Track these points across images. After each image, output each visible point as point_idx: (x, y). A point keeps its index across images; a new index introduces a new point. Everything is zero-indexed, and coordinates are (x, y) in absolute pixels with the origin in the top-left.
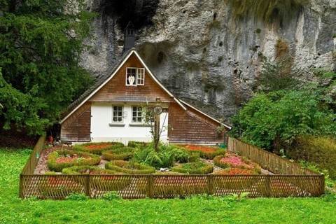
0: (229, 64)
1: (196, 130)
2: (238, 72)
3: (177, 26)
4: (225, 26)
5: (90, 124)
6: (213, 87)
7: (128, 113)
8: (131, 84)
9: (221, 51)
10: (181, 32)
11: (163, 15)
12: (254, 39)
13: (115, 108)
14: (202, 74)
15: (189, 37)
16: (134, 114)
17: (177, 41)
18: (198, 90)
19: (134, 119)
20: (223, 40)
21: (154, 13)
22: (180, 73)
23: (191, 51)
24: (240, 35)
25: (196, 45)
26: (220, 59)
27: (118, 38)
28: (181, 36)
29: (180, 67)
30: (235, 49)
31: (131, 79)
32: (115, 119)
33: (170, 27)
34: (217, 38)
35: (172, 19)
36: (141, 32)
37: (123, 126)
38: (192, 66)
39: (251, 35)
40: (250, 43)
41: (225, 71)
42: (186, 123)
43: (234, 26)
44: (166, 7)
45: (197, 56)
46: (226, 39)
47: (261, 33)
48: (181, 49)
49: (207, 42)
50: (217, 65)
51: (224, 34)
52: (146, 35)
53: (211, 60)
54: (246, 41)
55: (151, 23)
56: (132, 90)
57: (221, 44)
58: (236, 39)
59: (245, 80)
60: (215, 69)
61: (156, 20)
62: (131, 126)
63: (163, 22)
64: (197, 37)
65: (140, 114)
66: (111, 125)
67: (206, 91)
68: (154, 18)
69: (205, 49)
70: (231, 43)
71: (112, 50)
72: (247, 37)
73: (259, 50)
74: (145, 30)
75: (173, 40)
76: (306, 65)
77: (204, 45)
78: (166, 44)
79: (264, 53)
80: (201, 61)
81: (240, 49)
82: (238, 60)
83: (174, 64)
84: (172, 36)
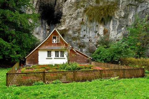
0: (88, 38)
1: (80, 60)
2: (91, 40)
3: (69, 23)
4: (86, 24)
5: (38, 58)
6: (81, 46)
7: (53, 53)
8: (54, 42)
9: (85, 33)
10: (71, 26)
11: (64, 19)
12: (96, 29)
13: (48, 52)
14: (78, 41)
15: (73, 28)
16: (56, 54)
17: (69, 29)
18: (77, 48)
19: (56, 56)
20: (85, 29)
21: (61, 18)
22: (70, 41)
23: (74, 33)
24: (91, 27)
25: (76, 30)
26: (84, 36)
27: (47, 28)
28: (71, 27)
29: (70, 39)
30: (89, 32)
31: (54, 40)
32: (48, 56)
33: (66, 24)
34: (83, 28)
35: (67, 21)
36: (56, 26)
37: (52, 59)
38: (74, 39)
39: (95, 27)
40: (94, 30)
41: (86, 40)
42: (76, 57)
43: (89, 24)
44: (65, 16)
45: (76, 35)
47: (98, 27)
48: (70, 32)
49: (80, 29)
50: (83, 38)
51: (86, 27)
52: (58, 27)
53: (81, 36)
54: (93, 29)
55: (60, 22)
56: (55, 44)
57: (84, 31)
58: (90, 29)
59: (93, 43)
60: (83, 39)
61: (61, 21)
62: (55, 58)
63: (64, 22)
64: (76, 28)
65: (58, 54)
66: (47, 59)
67: (79, 48)
68: (61, 20)
69: (79, 32)
70: (88, 30)
71: (45, 32)
72: (93, 28)
73: (97, 32)
74: (57, 25)
75: (68, 28)
76: (114, 37)
77: (79, 31)
78: (65, 30)
79: (99, 33)
80: (78, 36)
81: (91, 32)
82: (90, 36)
83: (68, 38)
84: (67, 27)
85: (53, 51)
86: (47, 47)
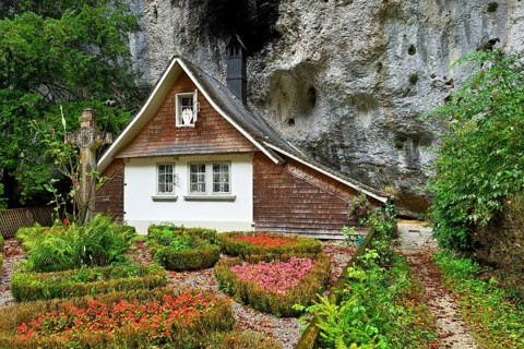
0: (434, 86)
3: (318, 29)
4: (412, 12)
5: (122, 199)
6: (411, 137)
8: (187, 123)
9: (414, 63)
10: (328, 40)
11: (291, 15)
12: (485, 26)
13: (161, 168)
14: (383, 114)
15: (343, 46)
17: (325, 57)
18: (385, 147)
19: (193, 188)
20: (413, 41)
21: (276, 16)
22: (344, 118)
23: (354, 72)
24: (450, 25)
25: (359, 58)
26: (414, 80)
28: (331, 47)
29: (342, 105)
30: (444, 55)
31: (187, 115)
32: (161, 189)
33: (307, 33)
34: (400, 39)
35: (308, 18)
36: (264, 55)
38: (364, 102)
39: (477, 20)
40: (477, 37)
41: (427, 103)
43: (436, 8)
45: (368, 80)
46: (421, 38)
47: (500, 10)
48: (335, 73)
49: (382, 49)
50: (408, 93)
51: (415, 28)
52: (274, 58)
53: (395, 83)
54: (468, 35)
55: (277, 35)
56: (186, 133)
57: (412, 51)
58: (445, 36)
60: (407, 100)
61: (283, 27)
62: (187, 199)
63: (295, 26)
64: (358, 44)
65: (203, 178)
66: (155, 200)
67: (399, 147)
68: (278, 23)
69: (380, 64)
70: (434, 44)
72: (467, 27)
73: (497, 45)
74: (270, 48)
75: (317, 56)
78: (307, 66)
79: (507, 49)
80: (377, 88)
81: (455, 54)
82: (451, 74)
83: (331, 101)
84: (314, 50)
85: (182, 164)
86: (152, 149)
